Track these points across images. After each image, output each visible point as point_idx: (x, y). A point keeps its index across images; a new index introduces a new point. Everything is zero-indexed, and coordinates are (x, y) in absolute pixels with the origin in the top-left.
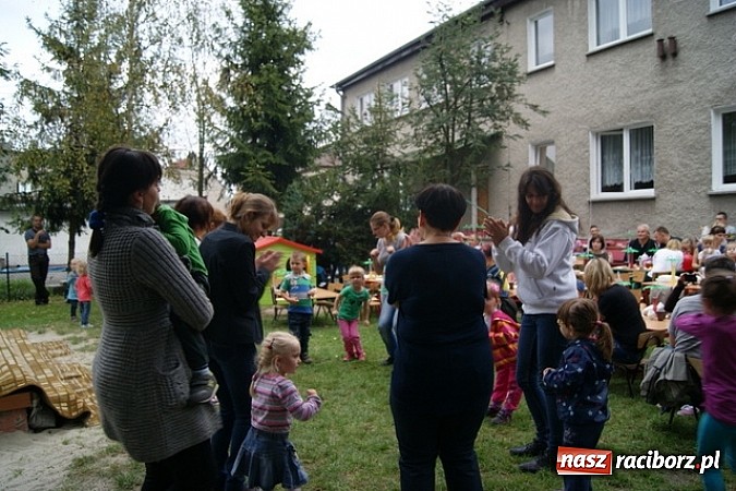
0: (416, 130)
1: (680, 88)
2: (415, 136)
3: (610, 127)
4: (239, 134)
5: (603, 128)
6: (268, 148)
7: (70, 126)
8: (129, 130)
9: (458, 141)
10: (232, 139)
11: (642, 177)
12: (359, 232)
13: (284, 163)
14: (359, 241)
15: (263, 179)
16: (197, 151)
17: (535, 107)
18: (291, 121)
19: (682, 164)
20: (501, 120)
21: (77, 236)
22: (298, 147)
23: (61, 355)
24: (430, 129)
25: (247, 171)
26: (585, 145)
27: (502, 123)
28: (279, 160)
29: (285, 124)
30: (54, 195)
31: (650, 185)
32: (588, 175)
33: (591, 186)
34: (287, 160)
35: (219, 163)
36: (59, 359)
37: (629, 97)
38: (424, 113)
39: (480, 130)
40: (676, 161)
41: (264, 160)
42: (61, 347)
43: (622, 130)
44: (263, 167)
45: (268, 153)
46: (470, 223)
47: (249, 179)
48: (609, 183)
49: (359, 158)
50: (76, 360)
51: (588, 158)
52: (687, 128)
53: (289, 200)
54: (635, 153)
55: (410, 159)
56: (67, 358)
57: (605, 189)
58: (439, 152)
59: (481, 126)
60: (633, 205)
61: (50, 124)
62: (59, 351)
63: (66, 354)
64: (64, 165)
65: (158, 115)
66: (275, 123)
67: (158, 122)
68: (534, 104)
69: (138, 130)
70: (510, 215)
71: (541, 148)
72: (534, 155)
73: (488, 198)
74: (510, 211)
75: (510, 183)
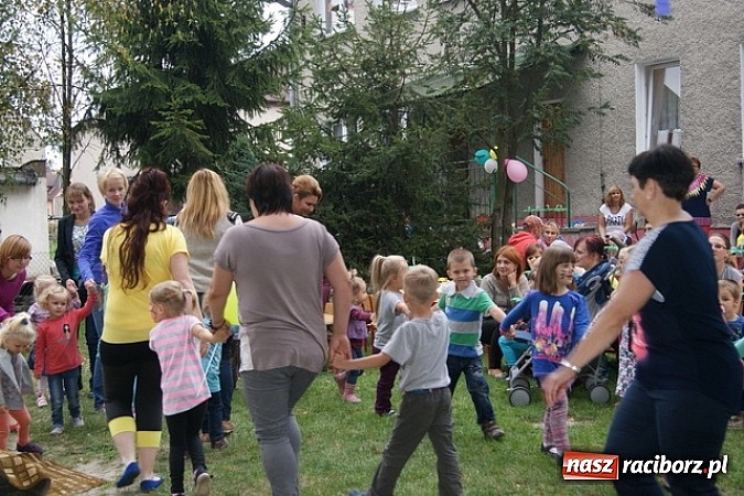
0: (447, 47)
2: (448, 56)
6: (191, 78)
9: (523, 66)
12: (360, 220)
13: (221, 103)
14: (360, 234)
15: (188, 132)
20: (594, 30)
26: (731, 66)
27: (595, 35)
32: (737, 118)
34: (224, 99)
41: (187, 100)
44: (190, 112)
45: (194, 87)
46: (533, 204)
47: (163, 133)
51: (737, 88)
68: (649, 4)
70: (603, 187)
71: (655, 72)
72: (643, 83)
73: (563, 160)
74: (603, 180)
75: (602, 132)
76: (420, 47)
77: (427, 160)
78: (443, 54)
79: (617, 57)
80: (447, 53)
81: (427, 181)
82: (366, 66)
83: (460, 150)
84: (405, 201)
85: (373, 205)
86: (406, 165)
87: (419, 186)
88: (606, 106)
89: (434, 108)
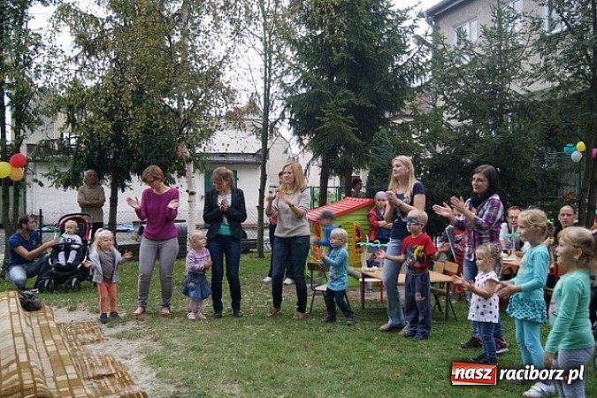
0: (546, 60)
2: (546, 67)
4: (311, 71)
6: (349, 87)
7: (116, 60)
8: (183, 62)
10: (305, 75)
13: (369, 105)
15: (343, 125)
16: (261, 91)
18: (380, 52)
21: (120, 192)
22: (387, 84)
23: (92, 342)
24: (571, 57)
25: (324, 115)
28: (363, 101)
29: (371, 55)
30: (93, 141)
34: (372, 102)
35: (288, 106)
36: (89, 347)
38: (559, 36)
41: (344, 102)
42: (93, 331)
44: (343, 109)
45: (350, 92)
47: (325, 126)
49: (471, 96)
50: (109, 350)
53: (376, 151)
55: (538, 98)
56: (99, 346)
61: (93, 58)
62: (91, 336)
63: (98, 341)
64: (105, 105)
65: (218, 44)
66: (359, 54)
67: (219, 51)
69: (194, 62)
76: (524, 58)
77: (526, 147)
78: (542, 65)
80: (545, 65)
81: (526, 165)
82: (479, 75)
84: (507, 179)
86: (509, 150)
87: (519, 168)
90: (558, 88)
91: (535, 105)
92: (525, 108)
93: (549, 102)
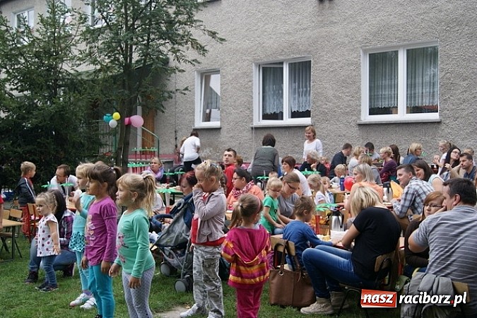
0: (91, 48)
1: (335, 29)
3: (271, 59)
5: (266, 60)
9: (137, 62)
11: (299, 107)
17: (213, 34)
19: (335, 96)
20: (180, 44)
24: (109, 47)
26: (248, 75)
27: (180, 47)
31: (307, 114)
32: (251, 103)
33: (254, 114)
37: (290, 34)
38: (100, 31)
39: (160, 52)
40: (330, 93)
43: (282, 63)
46: (136, 146)
48: (269, 111)
49: (30, 72)
51: (251, 87)
52: (340, 64)
54: (293, 85)
55: (84, 77)
57: (266, 117)
58: (116, 71)
59: (161, 48)
60: (292, 131)
68: (213, 31)
70: (176, 138)
71: (206, 76)
72: (200, 82)
73: (153, 122)
74: (176, 135)
75: (176, 108)
76: (73, 45)
77: (76, 115)
78: (87, 52)
79: (193, 61)
80: (90, 51)
81: (75, 129)
82: (37, 55)
83: (96, 112)
84: (61, 140)
85: (39, 143)
86: (62, 117)
87: (70, 131)
88: (186, 89)
89: (82, 83)
90: (100, 70)
91: (82, 82)
92: (74, 84)
93: (93, 81)
